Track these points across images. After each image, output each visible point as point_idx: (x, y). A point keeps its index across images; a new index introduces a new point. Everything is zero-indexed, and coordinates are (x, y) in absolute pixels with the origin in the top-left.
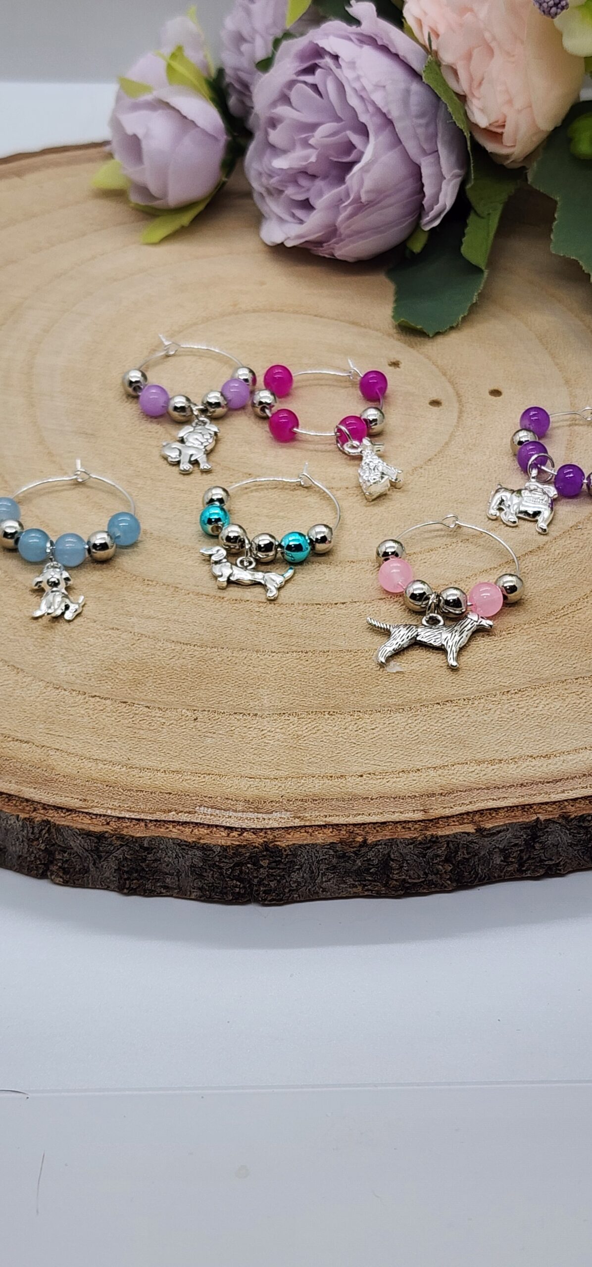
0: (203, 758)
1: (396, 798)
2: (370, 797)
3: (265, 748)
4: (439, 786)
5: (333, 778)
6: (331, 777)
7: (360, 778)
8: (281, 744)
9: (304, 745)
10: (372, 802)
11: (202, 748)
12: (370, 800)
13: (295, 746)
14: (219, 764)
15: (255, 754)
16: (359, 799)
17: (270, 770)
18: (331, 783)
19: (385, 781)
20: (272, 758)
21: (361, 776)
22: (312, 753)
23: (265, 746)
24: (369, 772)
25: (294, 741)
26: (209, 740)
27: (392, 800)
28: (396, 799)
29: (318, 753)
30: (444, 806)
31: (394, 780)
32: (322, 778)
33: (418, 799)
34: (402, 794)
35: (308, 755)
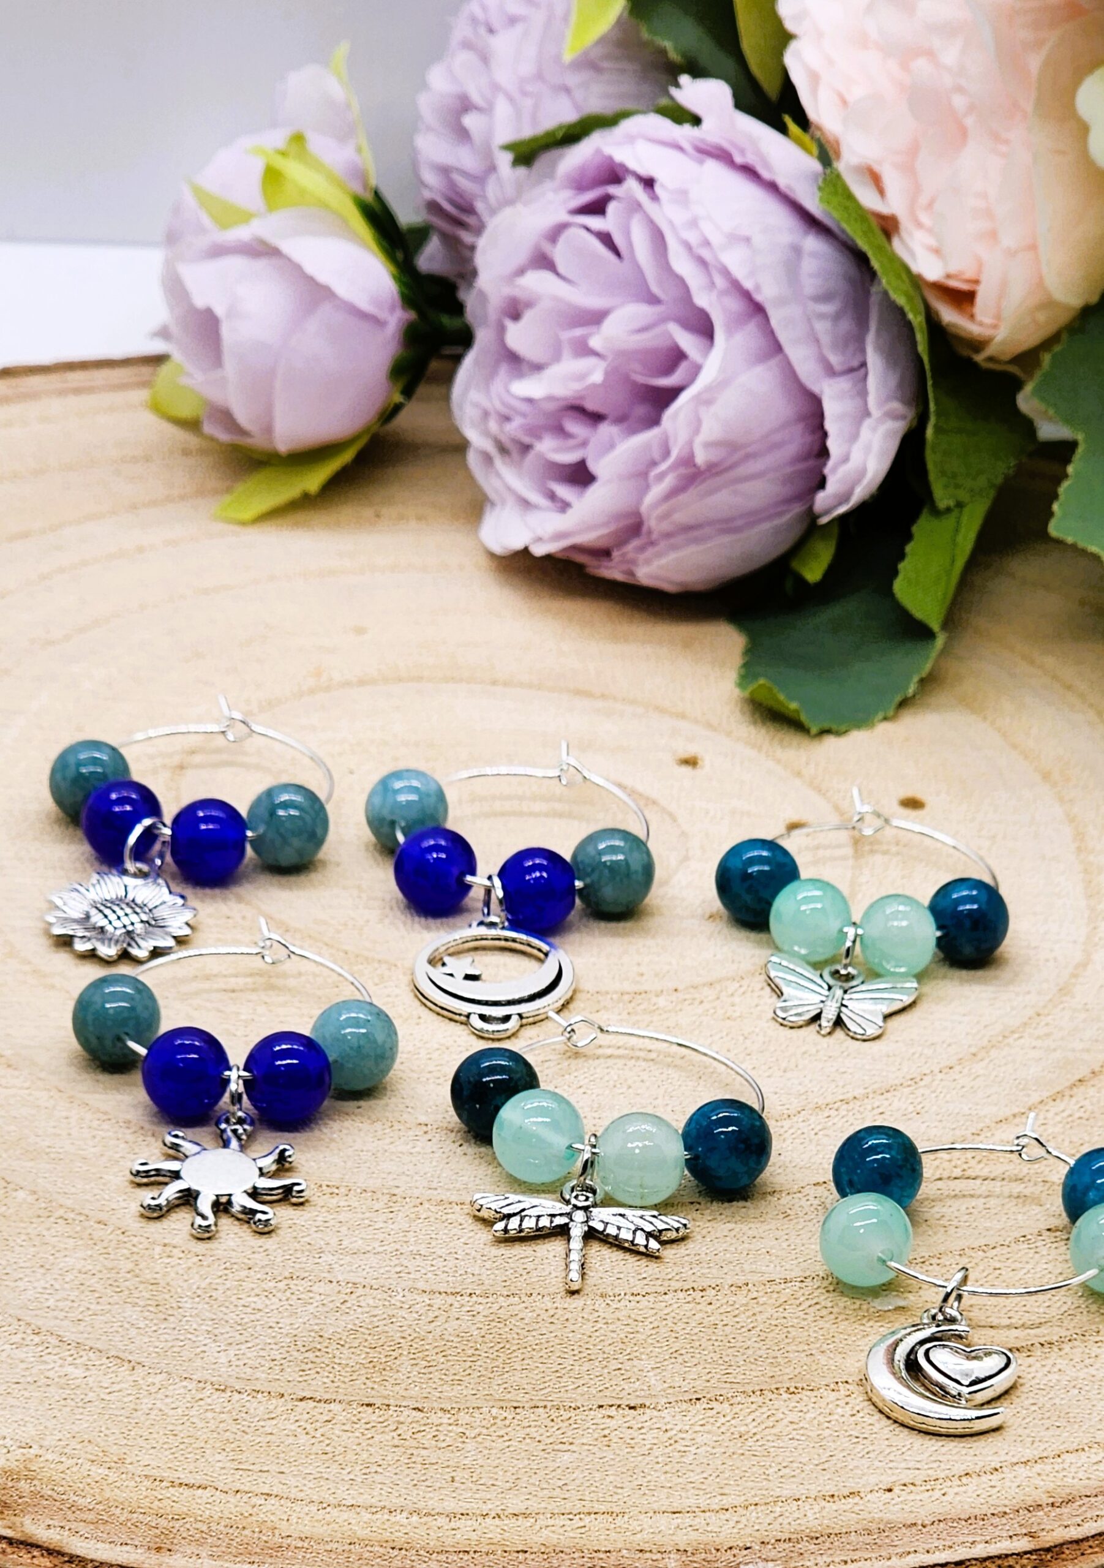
0: (565, 1488)
1: (970, 1518)
2: (920, 1522)
3: (683, 1460)
4: (1044, 1493)
5: (836, 1498)
6: (833, 1496)
7: (887, 1492)
8: (714, 1451)
9: (759, 1449)
10: (924, 1530)
11: (559, 1471)
12: (920, 1527)
13: (741, 1451)
14: (601, 1495)
15: (666, 1473)
16: (900, 1528)
17: (709, 1496)
18: (835, 1507)
19: (937, 1494)
20: (705, 1475)
21: (890, 1490)
22: (780, 1459)
23: (682, 1456)
24: (903, 1482)
25: (736, 1443)
26: (567, 1456)
27: (963, 1523)
28: (970, 1521)
29: (791, 1459)
30: (1066, 1523)
31: (957, 1489)
32: (815, 1500)
33: (1011, 1516)
34: (977, 1512)
35: (773, 1465)
